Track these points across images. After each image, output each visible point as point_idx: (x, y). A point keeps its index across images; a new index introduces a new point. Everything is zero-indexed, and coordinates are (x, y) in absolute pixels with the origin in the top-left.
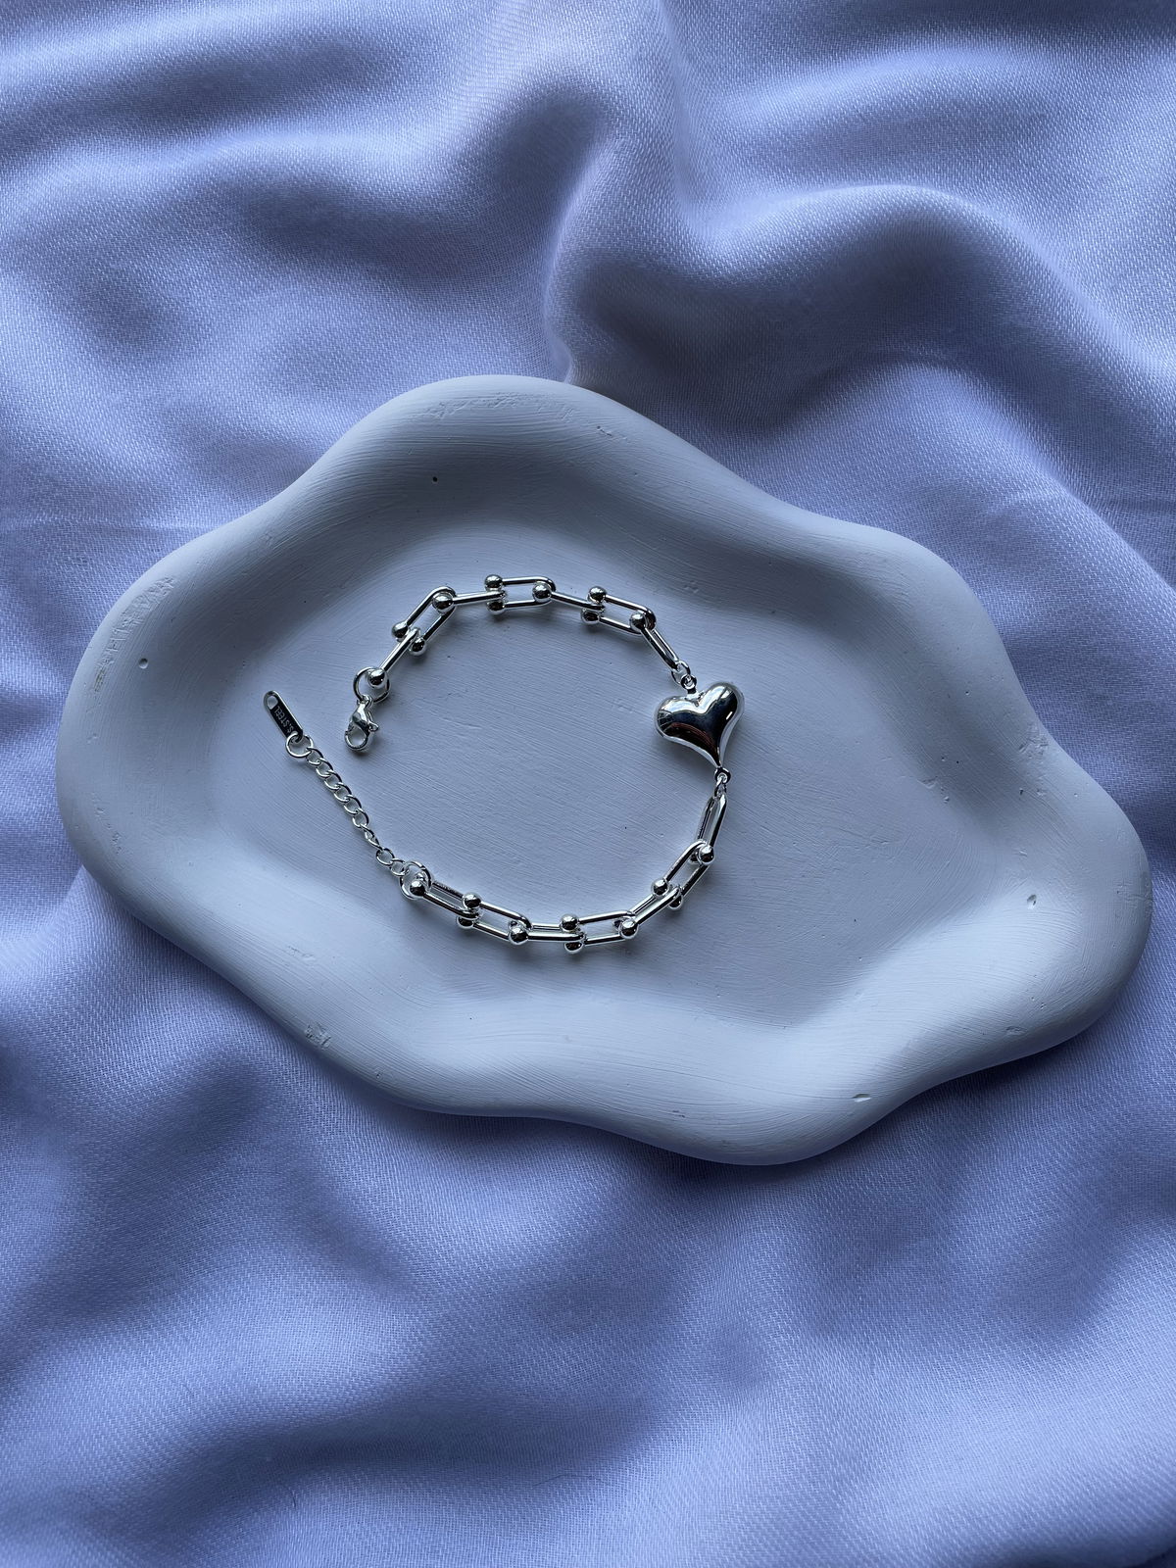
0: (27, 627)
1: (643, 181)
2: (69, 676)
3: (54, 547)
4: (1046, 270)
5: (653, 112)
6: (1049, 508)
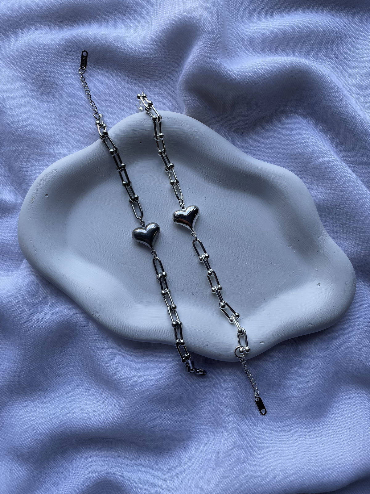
0: (11, 181)
1: (211, 52)
2: (23, 197)
3: (21, 157)
4: (337, 87)
5: (215, 30)
6: (333, 163)
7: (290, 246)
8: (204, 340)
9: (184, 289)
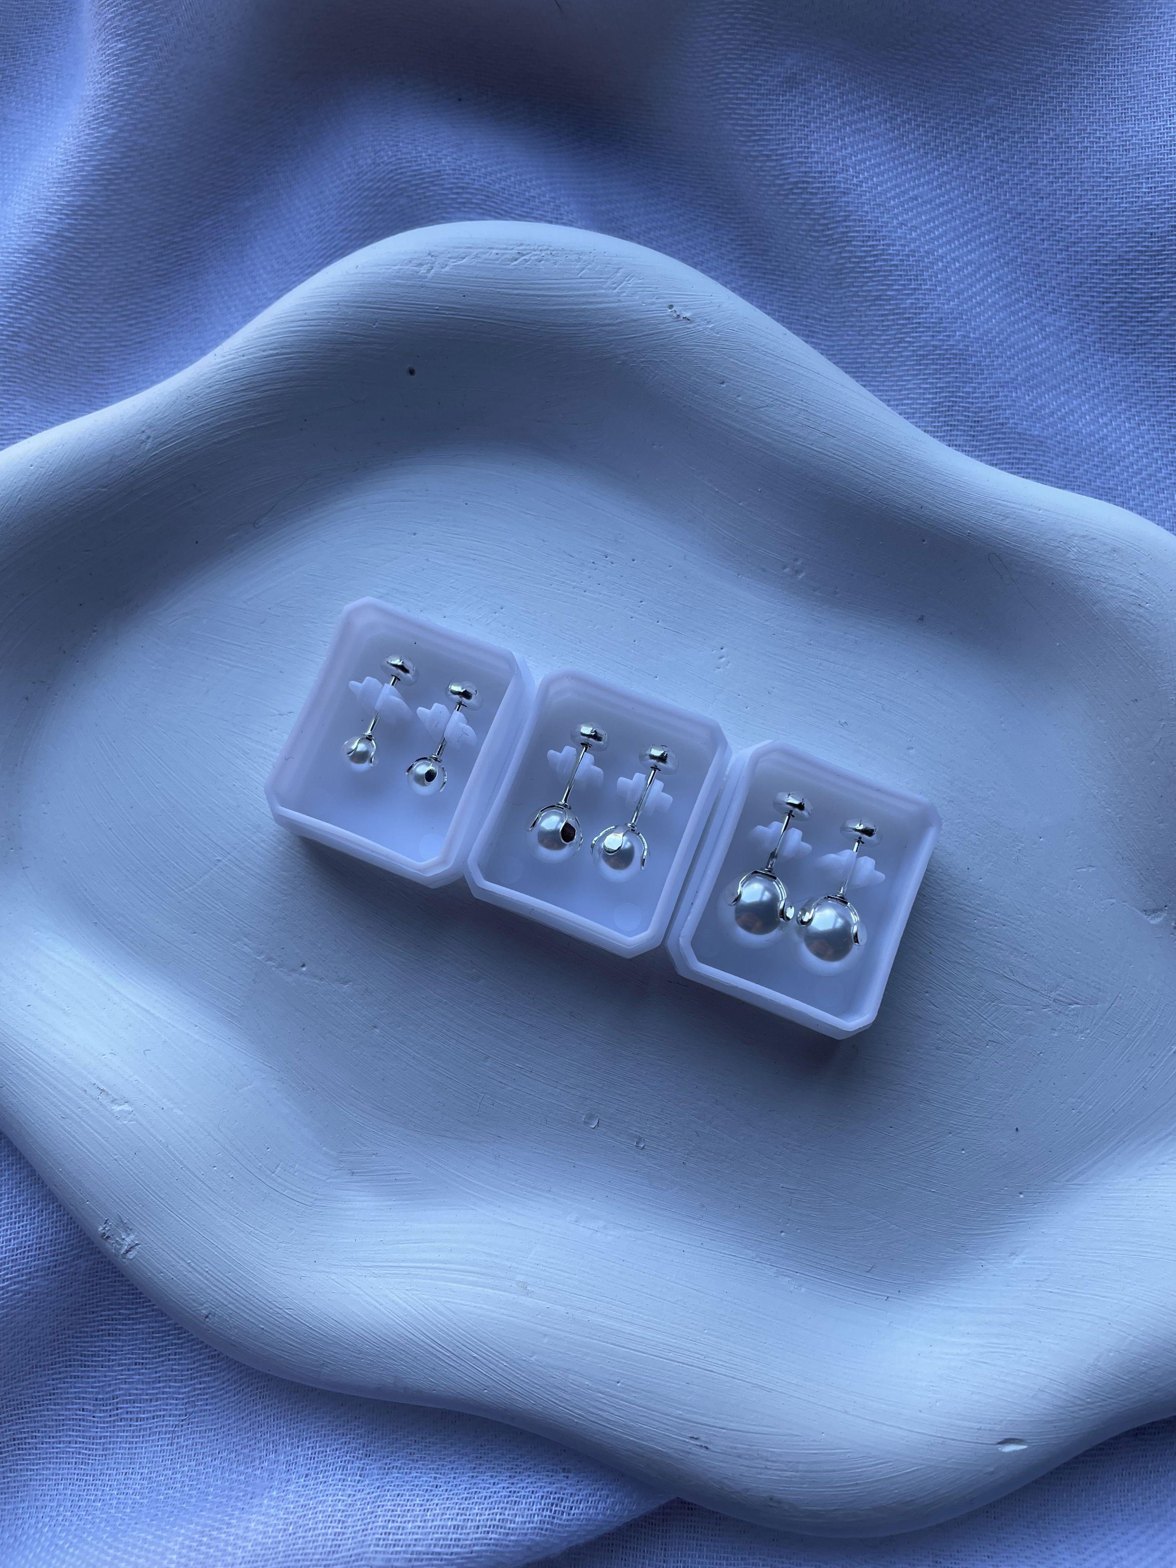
7: (1154, 911)
8: (688, 1416)
9: (591, 1117)
